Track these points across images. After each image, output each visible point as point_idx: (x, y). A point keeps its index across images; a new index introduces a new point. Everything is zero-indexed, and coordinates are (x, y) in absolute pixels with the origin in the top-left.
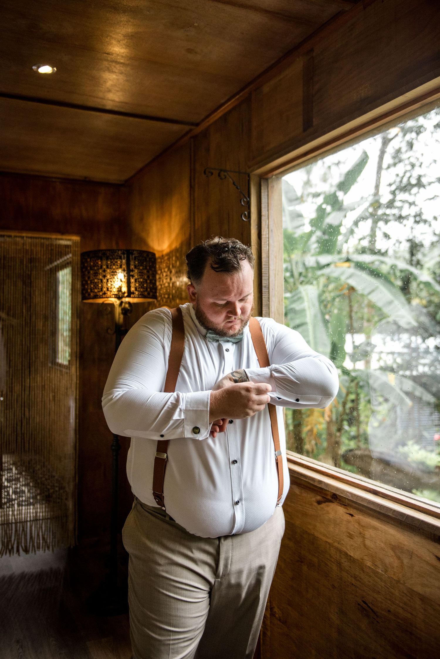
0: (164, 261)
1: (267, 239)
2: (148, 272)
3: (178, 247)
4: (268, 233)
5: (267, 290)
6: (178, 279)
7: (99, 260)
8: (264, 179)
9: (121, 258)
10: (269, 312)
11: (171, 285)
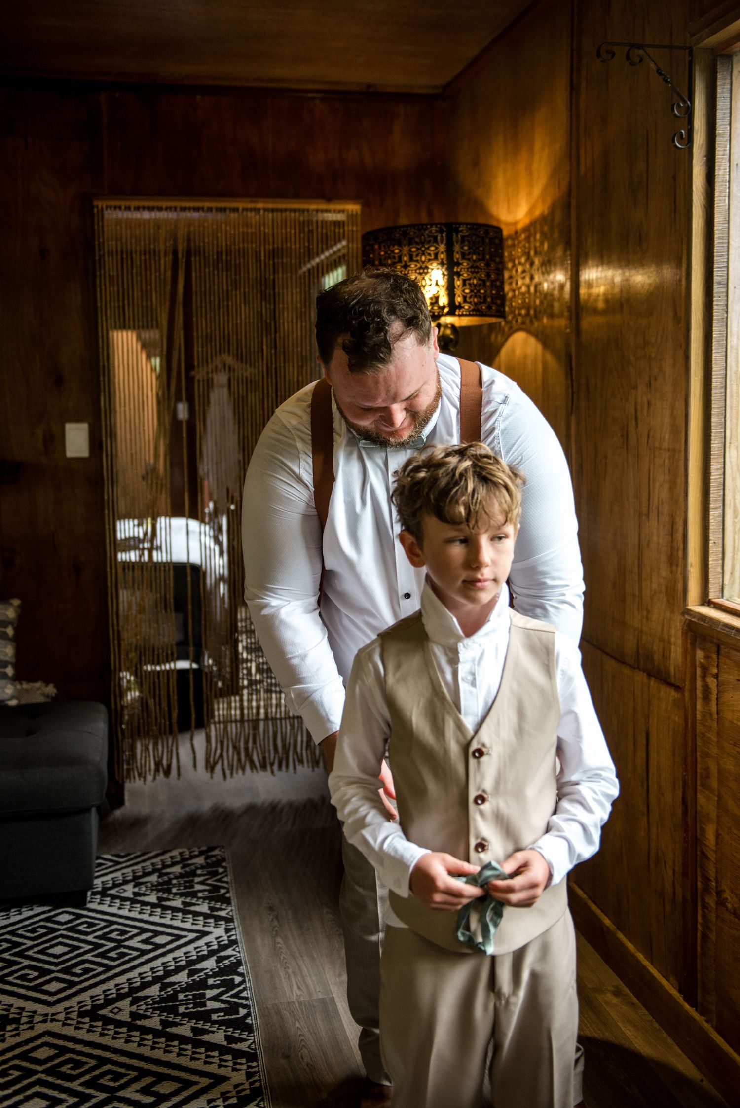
0: (520, 242)
1: (727, 184)
2: (488, 265)
3: (546, 212)
4: (729, 171)
5: (724, 290)
6: (546, 276)
7: (396, 247)
8: (722, 56)
9: (436, 241)
10: (727, 334)
11: (532, 289)
